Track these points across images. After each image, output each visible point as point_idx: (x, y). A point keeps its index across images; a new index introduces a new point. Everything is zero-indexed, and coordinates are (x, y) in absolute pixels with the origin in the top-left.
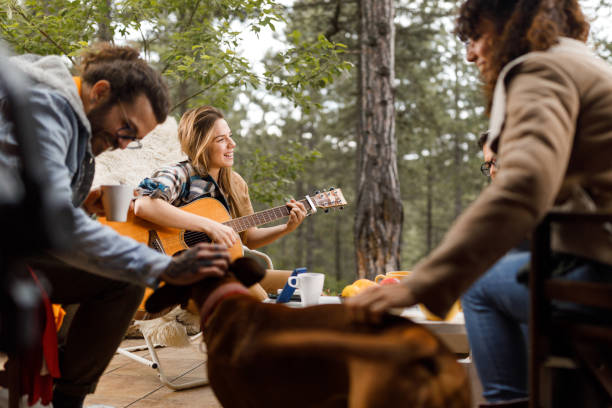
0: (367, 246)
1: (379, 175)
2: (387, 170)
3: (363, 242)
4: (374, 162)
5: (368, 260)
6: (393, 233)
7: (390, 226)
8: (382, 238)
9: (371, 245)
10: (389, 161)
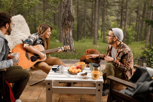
0: (65, 27)
1: (68, 9)
2: (70, 8)
3: (64, 26)
4: (67, 6)
5: (65, 30)
6: (71, 24)
7: (71, 22)
8: (69, 25)
9: (66, 27)
10: (71, 6)
